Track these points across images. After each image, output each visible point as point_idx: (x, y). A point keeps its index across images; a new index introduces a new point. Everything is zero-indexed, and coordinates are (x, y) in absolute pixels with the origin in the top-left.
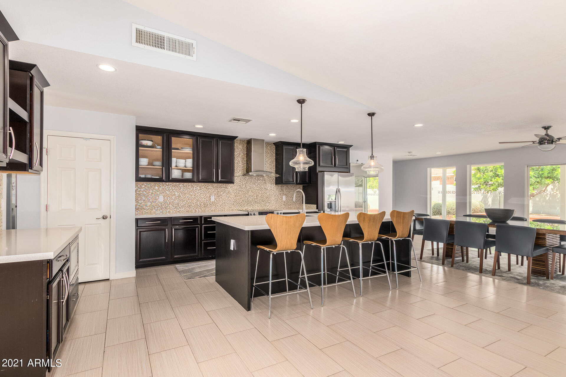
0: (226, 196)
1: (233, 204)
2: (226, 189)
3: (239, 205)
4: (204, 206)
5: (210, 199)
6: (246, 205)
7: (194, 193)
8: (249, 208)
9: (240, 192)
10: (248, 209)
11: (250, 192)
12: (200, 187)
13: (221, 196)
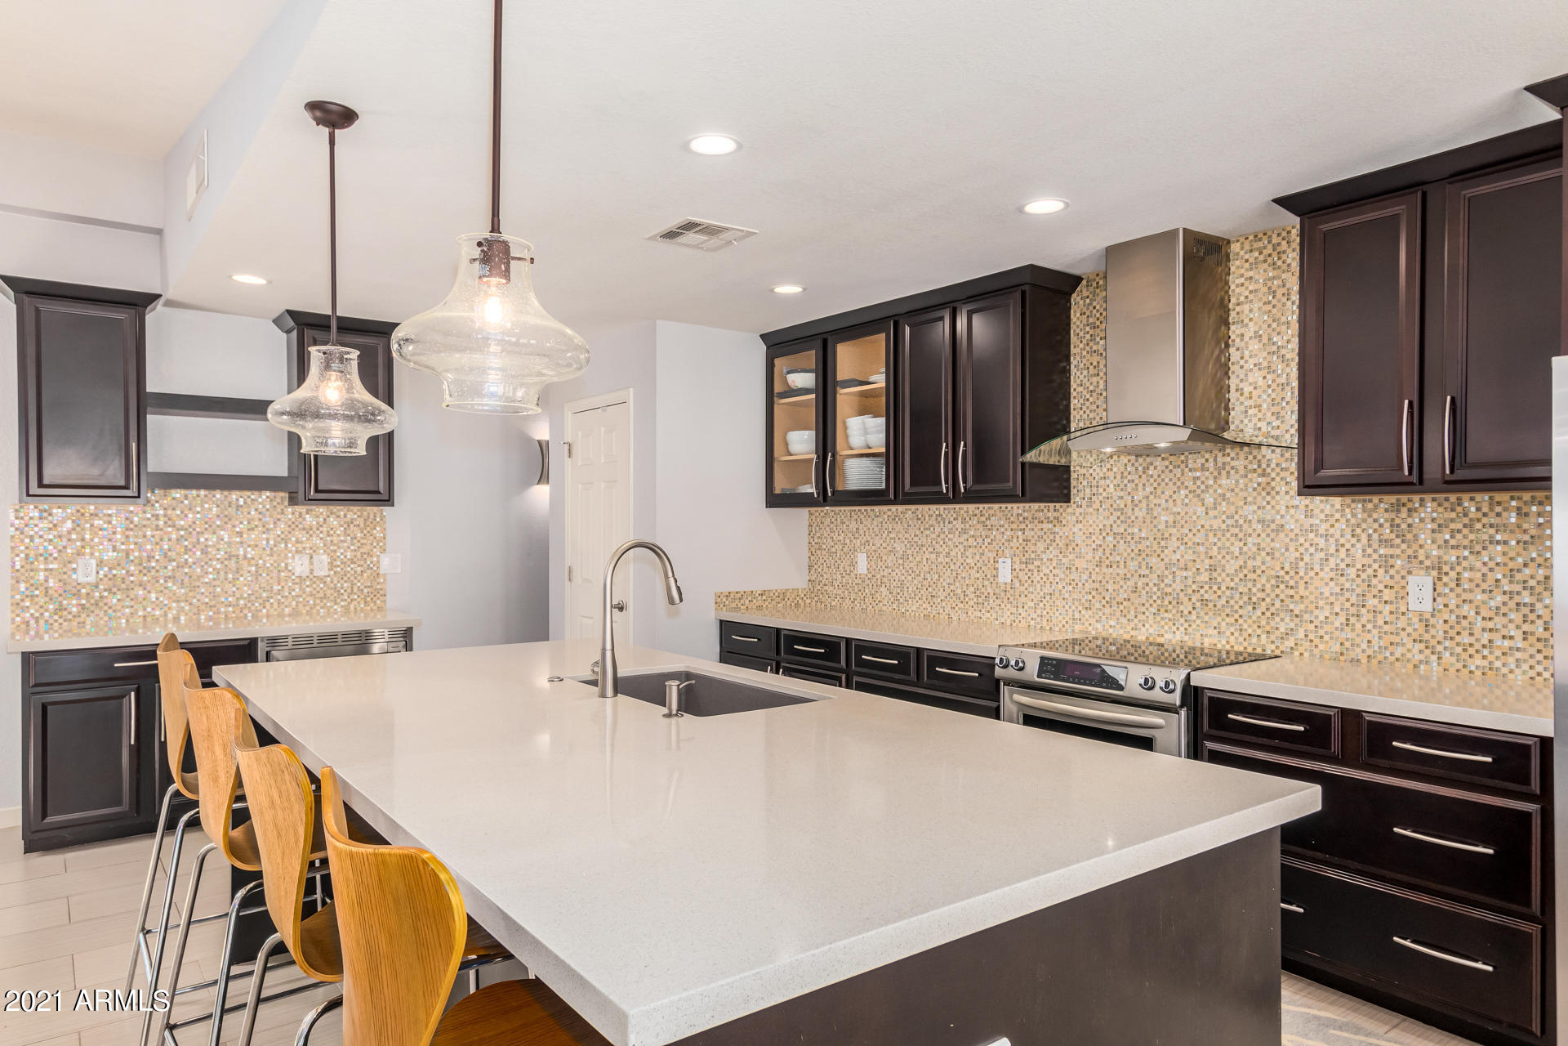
0: (1060, 563)
1: (1087, 605)
2: (1056, 529)
3: (1118, 613)
4: (975, 600)
5: (994, 572)
6: (1151, 617)
7: (944, 546)
8: (1168, 636)
9: (1122, 546)
10: (1160, 640)
11: (1174, 543)
12: (964, 521)
13: (1035, 563)
